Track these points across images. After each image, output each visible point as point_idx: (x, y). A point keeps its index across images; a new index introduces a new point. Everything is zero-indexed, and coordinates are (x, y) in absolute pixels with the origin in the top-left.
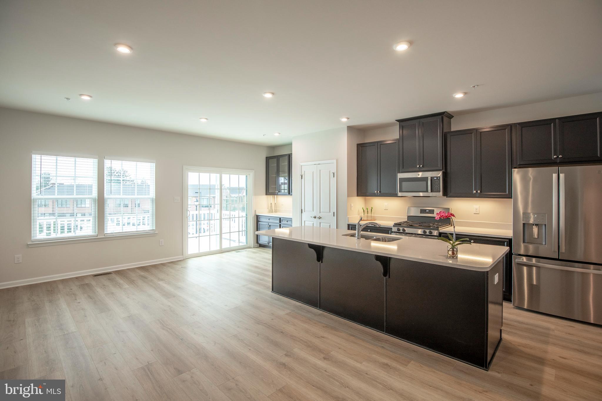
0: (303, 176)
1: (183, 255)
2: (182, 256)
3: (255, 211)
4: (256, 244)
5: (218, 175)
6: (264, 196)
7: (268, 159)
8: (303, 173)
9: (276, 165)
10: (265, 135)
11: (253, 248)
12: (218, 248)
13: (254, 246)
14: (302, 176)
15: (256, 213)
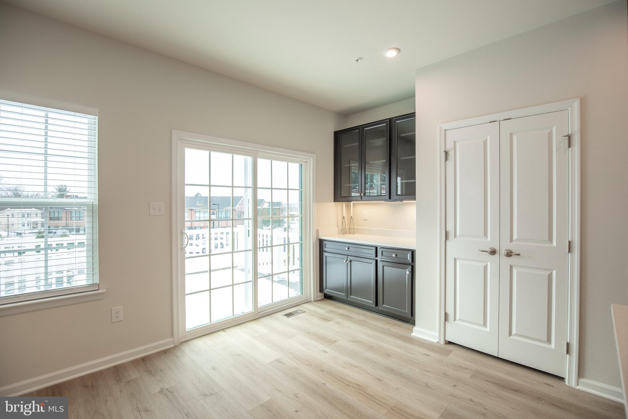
0: (451, 154)
1: (172, 335)
2: (171, 339)
3: (318, 231)
4: (319, 294)
5: (250, 159)
6: (331, 203)
7: (338, 135)
8: (449, 147)
9: (357, 144)
10: (359, 61)
11: (314, 301)
12: (249, 308)
13: (315, 298)
14: (446, 153)
15: (319, 236)
